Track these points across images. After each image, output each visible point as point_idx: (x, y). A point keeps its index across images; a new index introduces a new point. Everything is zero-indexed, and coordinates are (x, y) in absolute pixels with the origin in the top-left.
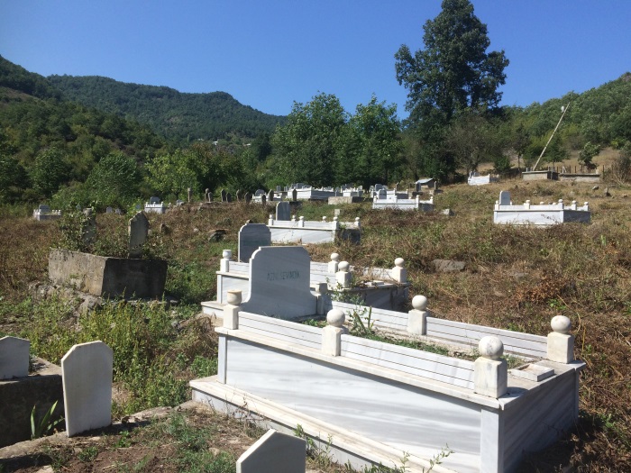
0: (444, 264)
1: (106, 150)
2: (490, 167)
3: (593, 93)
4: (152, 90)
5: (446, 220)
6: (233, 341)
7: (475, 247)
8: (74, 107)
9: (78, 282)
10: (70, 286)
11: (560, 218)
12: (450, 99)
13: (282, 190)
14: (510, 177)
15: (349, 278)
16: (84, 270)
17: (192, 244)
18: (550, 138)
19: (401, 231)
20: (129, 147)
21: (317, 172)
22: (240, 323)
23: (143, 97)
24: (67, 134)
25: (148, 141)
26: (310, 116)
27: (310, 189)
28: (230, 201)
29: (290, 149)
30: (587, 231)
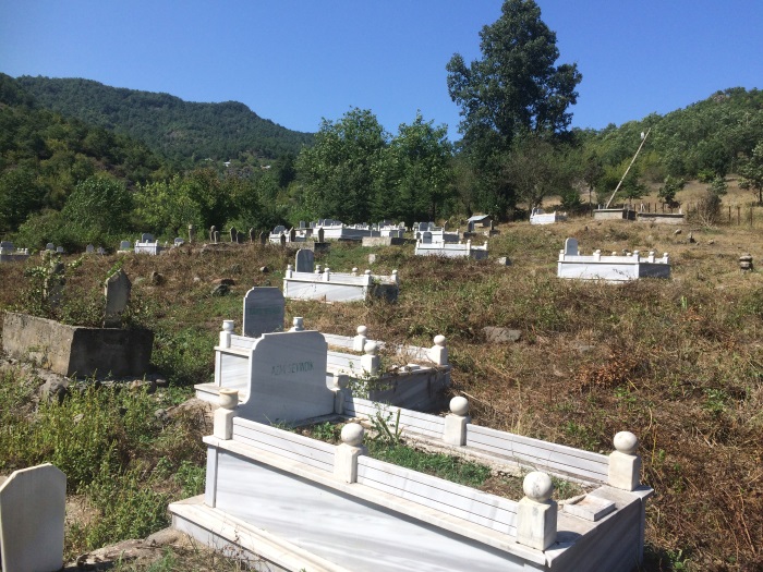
0: (496, 333)
1: (89, 171)
2: (557, 202)
3: (677, 115)
4: (149, 97)
5: (502, 272)
6: (225, 455)
7: (534, 311)
8: (49, 117)
9: (39, 357)
10: (28, 361)
11: (634, 273)
12: (511, 121)
13: (307, 225)
14: (579, 215)
15: (377, 363)
16: (47, 342)
17: (191, 298)
18: (625, 171)
19: (448, 286)
20: (118, 167)
21: (349, 205)
22: (234, 431)
23: (138, 105)
24: (40, 149)
25: (142, 160)
26: (341, 136)
27: (341, 226)
28: (240, 242)
29: (317, 176)
30: (665, 289)
